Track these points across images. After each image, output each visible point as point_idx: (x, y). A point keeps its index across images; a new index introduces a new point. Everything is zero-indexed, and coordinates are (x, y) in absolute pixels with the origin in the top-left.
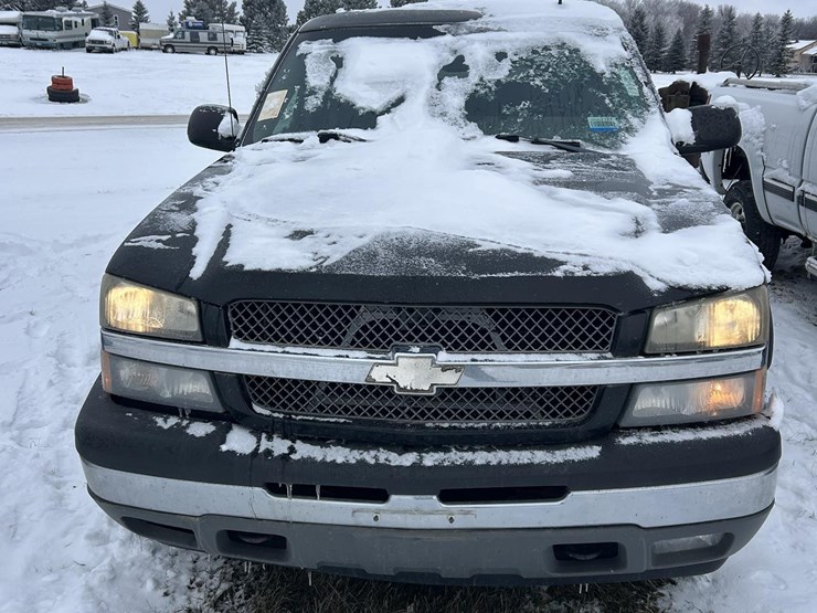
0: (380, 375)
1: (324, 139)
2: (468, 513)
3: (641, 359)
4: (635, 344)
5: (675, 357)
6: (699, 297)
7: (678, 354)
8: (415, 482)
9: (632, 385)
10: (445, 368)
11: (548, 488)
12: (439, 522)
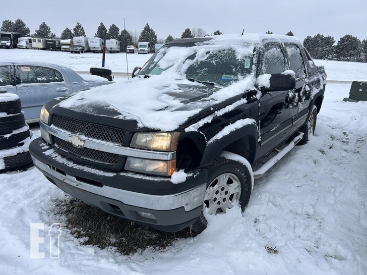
0: (70, 140)
1: (145, 77)
2: (81, 184)
3: (128, 148)
4: (127, 144)
5: (138, 150)
6: (150, 131)
7: (140, 149)
8: (72, 172)
9: (127, 156)
10: (81, 140)
11: (98, 182)
12: (75, 185)
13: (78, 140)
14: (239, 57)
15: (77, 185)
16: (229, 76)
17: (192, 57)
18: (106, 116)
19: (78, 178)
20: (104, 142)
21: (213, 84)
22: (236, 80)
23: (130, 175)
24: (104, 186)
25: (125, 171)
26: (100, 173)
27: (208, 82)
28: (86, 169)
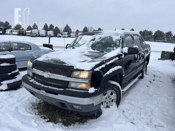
0: (43, 75)
1: (73, 48)
2: (48, 94)
3: (70, 78)
4: (70, 76)
5: (74, 78)
6: (80, 71)
7: (75, 78)
8: (43, 89)
9: (69, 81)
10: (48, 75)
11: (56, 93)
12: (44, 94)
13: (46, 75)
14: (114, 40)
15: (46, 95)
16: (110, 48)
17: (93, 40)
18: (60, 64)
19: (46, 92)
20: (59, 75)
21: (103, 51)
22: (113, 50)
23: (70, 89)
24: (59, 95)
25: (68, 88)
26: (57, 89)
27: (101, 50)
28: (50, 87)
